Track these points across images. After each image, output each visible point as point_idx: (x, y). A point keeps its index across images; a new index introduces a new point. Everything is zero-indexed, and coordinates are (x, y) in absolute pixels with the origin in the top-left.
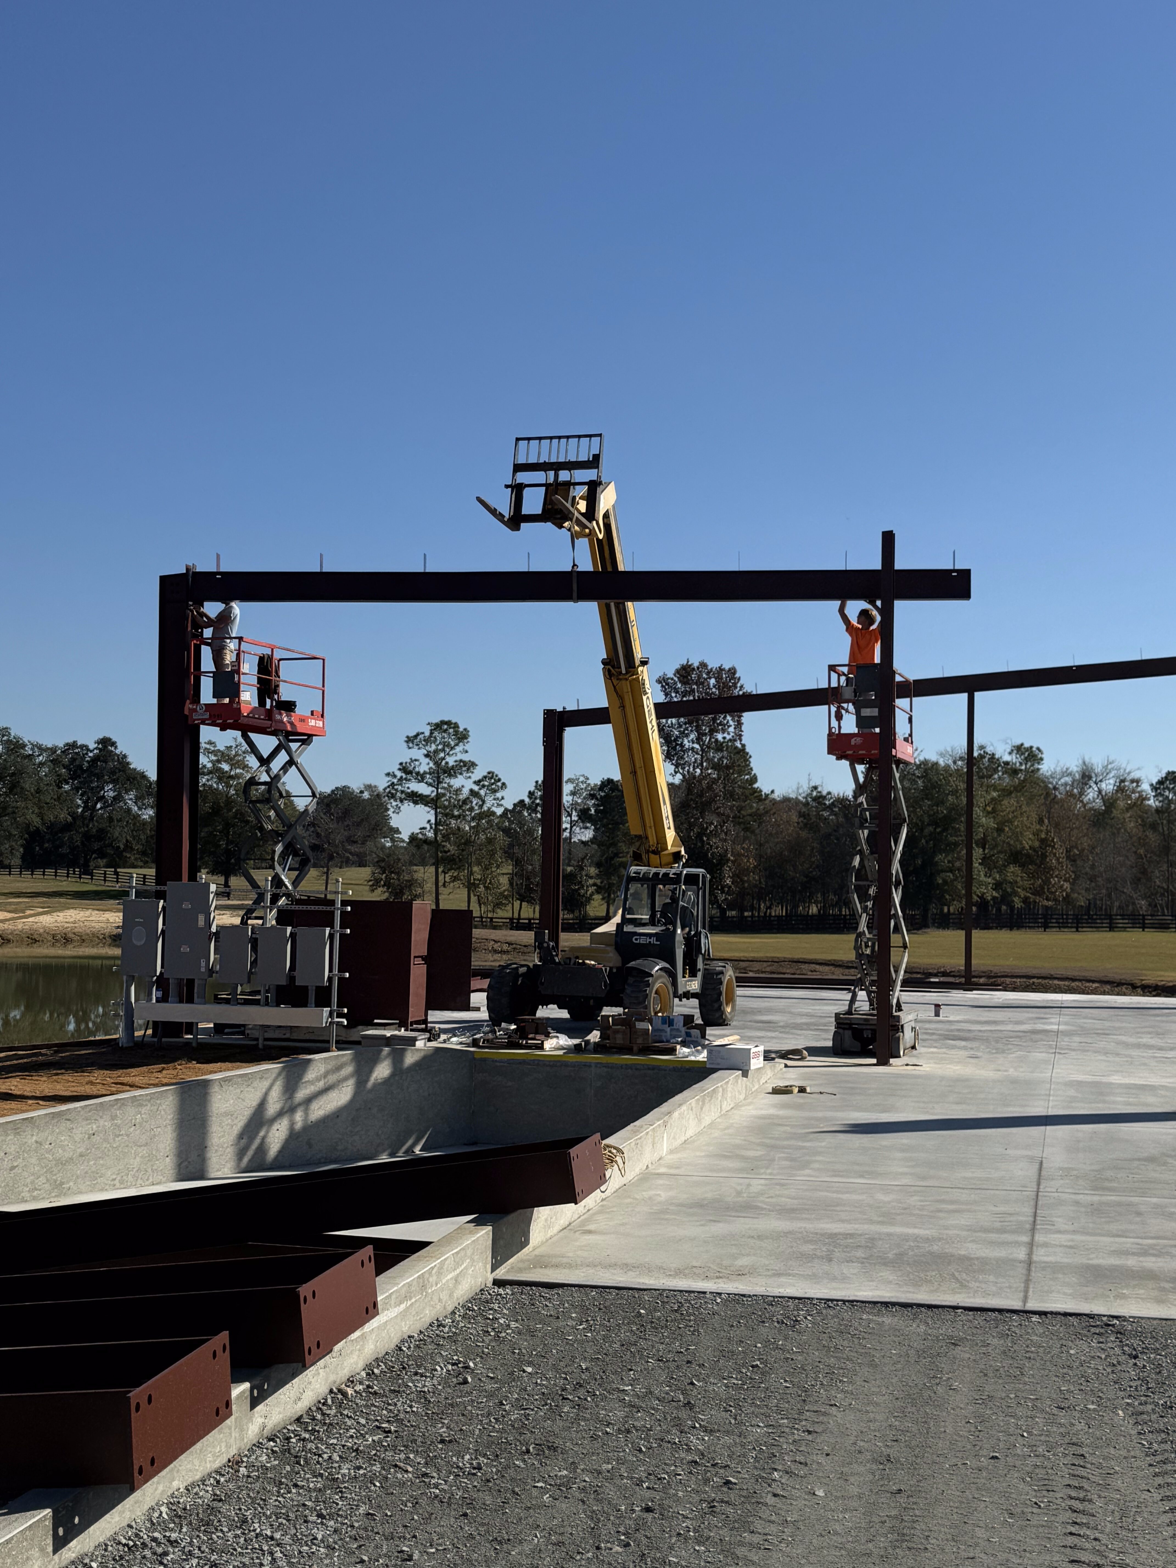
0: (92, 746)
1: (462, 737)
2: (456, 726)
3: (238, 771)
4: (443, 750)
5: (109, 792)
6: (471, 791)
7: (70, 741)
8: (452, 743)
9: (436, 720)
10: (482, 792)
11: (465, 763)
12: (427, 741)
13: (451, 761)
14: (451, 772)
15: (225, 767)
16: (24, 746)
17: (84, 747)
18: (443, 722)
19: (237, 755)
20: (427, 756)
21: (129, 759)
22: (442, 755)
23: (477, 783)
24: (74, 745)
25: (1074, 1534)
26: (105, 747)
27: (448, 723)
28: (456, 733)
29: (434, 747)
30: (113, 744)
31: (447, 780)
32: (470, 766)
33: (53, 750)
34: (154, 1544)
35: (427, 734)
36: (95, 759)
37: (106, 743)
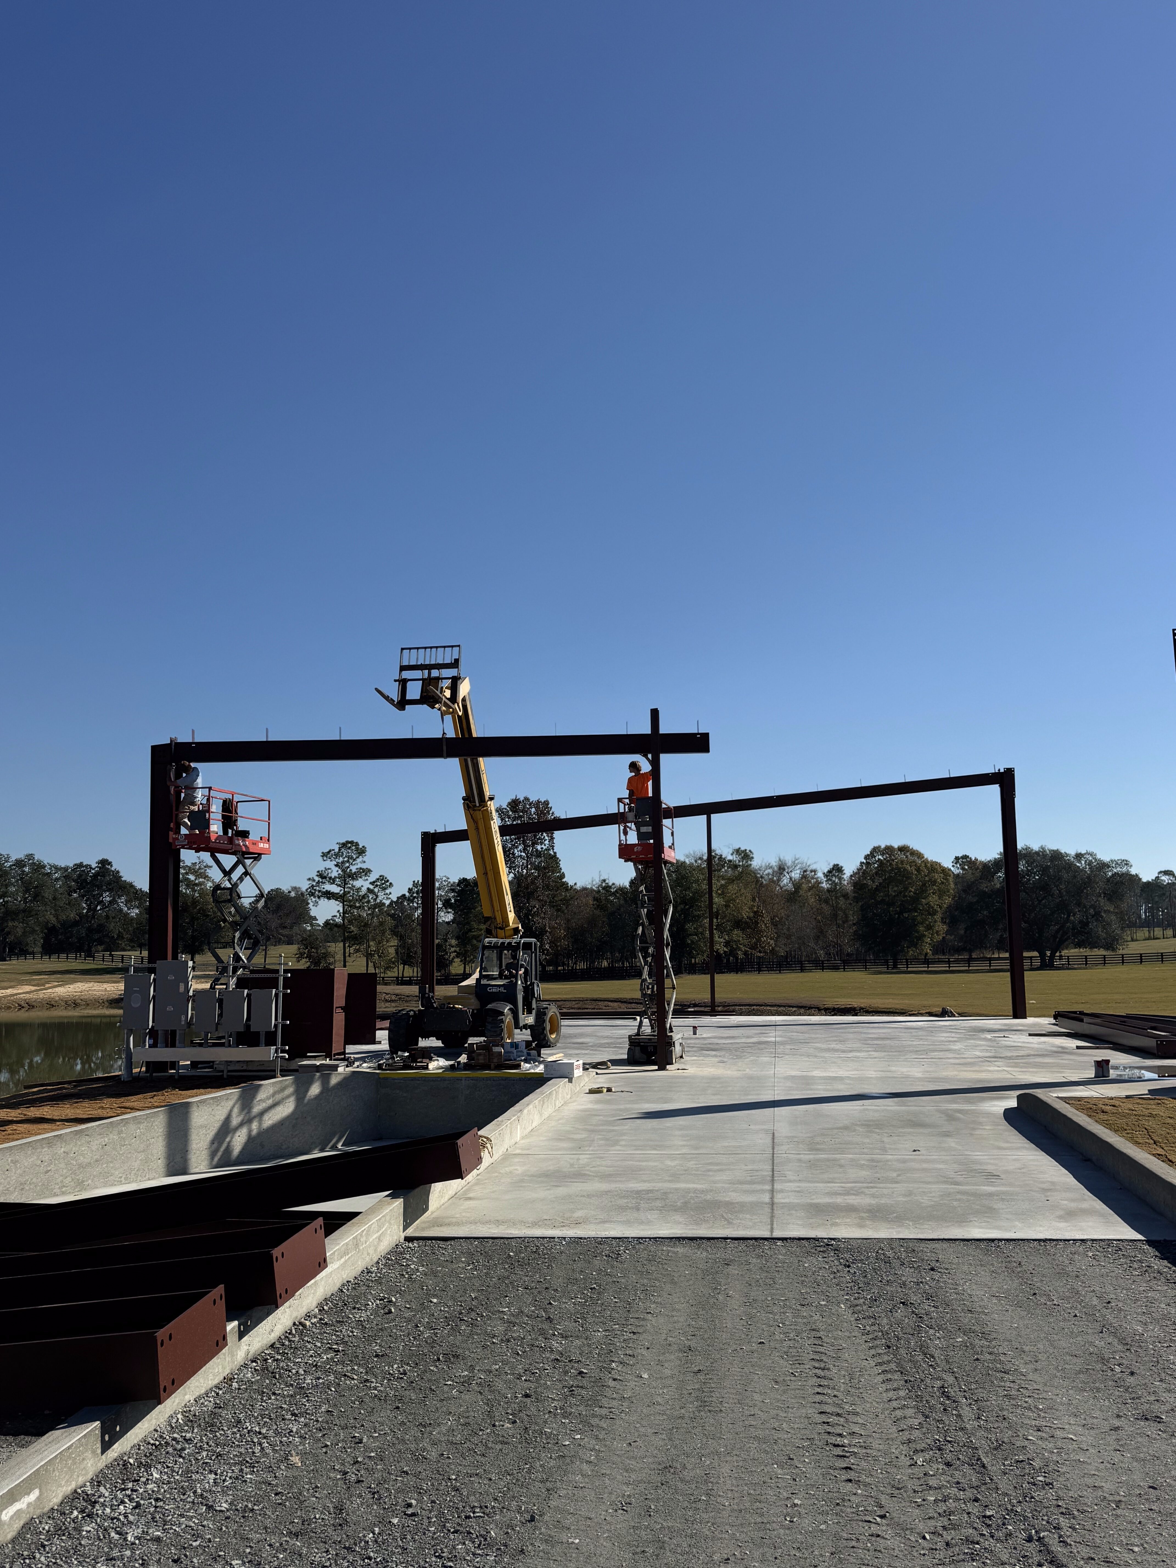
0: (94, 865)
1: (362, 852)
2: (357, 844)
3: (201, 880)
4: (348, 861)
5: (107, 897)
6: (368, 889)
7: (78, 862)
8: (355, 857)
9: (344, 841)
10: (376, 890)
11: (364, 870)
12: (337, 855)
13: (354, 869)
14: (354, 876)
15: (192, 877)
16: (44, 867)
17: (89, 867)
18: (348, 842)
19: (200, 868)
20: (336, 865)
21: (121, 874)
22: (348, 865)
23: (371, 883)
24: (80, 865)
25: (820, 1393)
26: (104, 866)
27: (352, 842)
28: (357, 849)
29: (341, 859)
30: (110, 863)
31: (351, 882)
32: (367, 872)
33: (66, 869)
34: (174, 1442)
35: (337, 850)
36: (96, 875)
37: (104, 863)
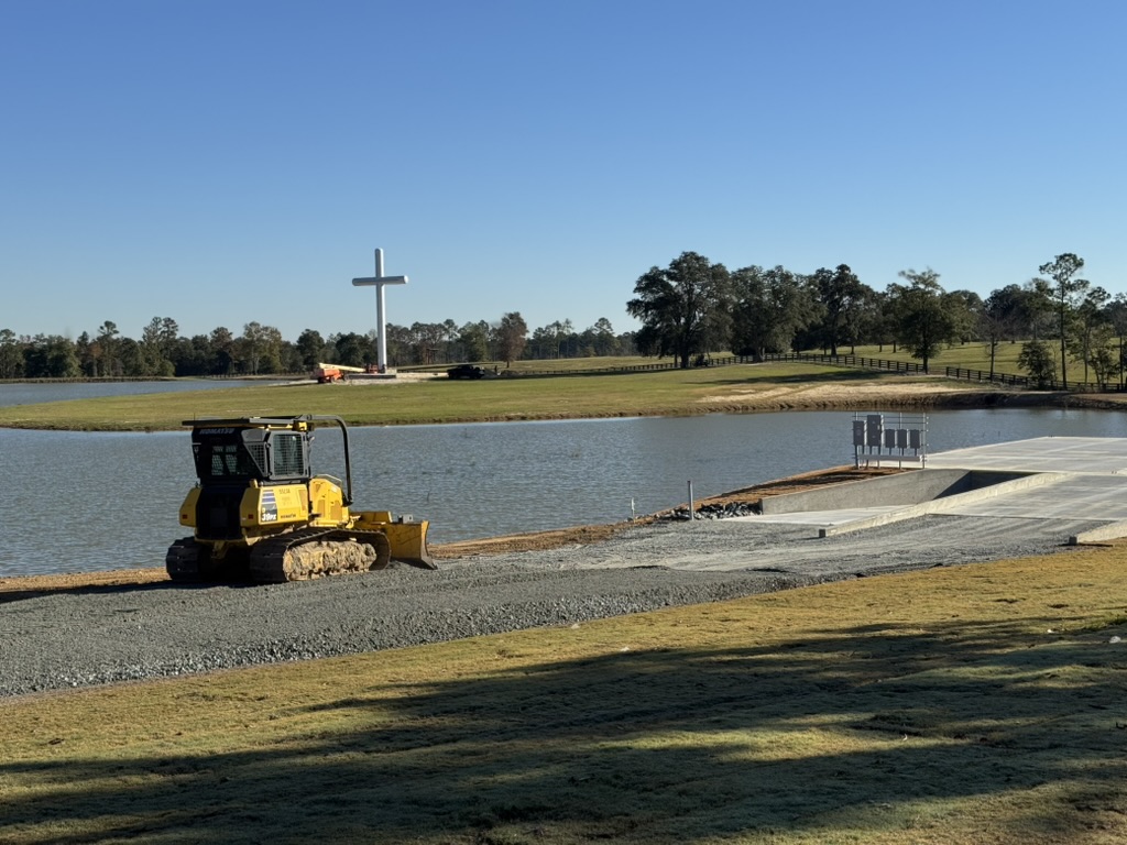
0: (834, 271)
1: (1079, 264)
2: (1074, 257)
3: (930, 289)
4: (1066, 273)
5: (846, 300)
6: (1086, 300)
7: (820, 268)
8: (1073, 268)
9: (1062, 254)
10: (1094, 301)
11: (1082, 282)
12: (1055, 268)
13: (1072, 280)
14: (1071, 287)
15: (922, 286)
16: (792, 276)
17: (830, 272)
18: (1066, 255)
19: (930, 277)
20: (1055, 278)
22: (1065, 277)
23: (1089, 295)
24: (822, 271)
26: (843, 271)
27: (1070, 255)
28: (1075, 262)
29: (1059, 271)
30: (848, 269)
31: (1069, 294)
32: (1084, 284)
33: (810, 277)
35: (1054, 263)
36: (836, 280)
37: (843, 268)
